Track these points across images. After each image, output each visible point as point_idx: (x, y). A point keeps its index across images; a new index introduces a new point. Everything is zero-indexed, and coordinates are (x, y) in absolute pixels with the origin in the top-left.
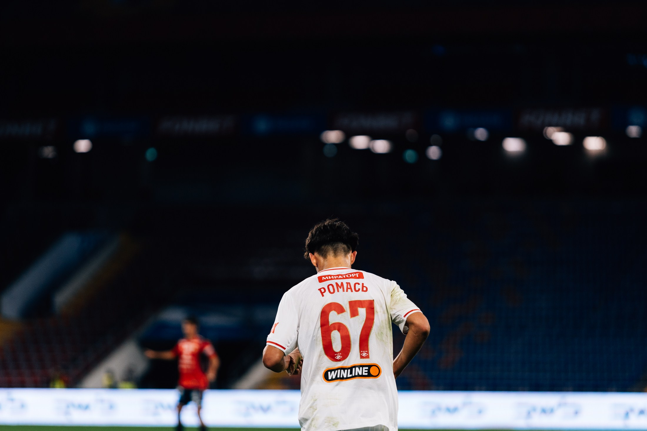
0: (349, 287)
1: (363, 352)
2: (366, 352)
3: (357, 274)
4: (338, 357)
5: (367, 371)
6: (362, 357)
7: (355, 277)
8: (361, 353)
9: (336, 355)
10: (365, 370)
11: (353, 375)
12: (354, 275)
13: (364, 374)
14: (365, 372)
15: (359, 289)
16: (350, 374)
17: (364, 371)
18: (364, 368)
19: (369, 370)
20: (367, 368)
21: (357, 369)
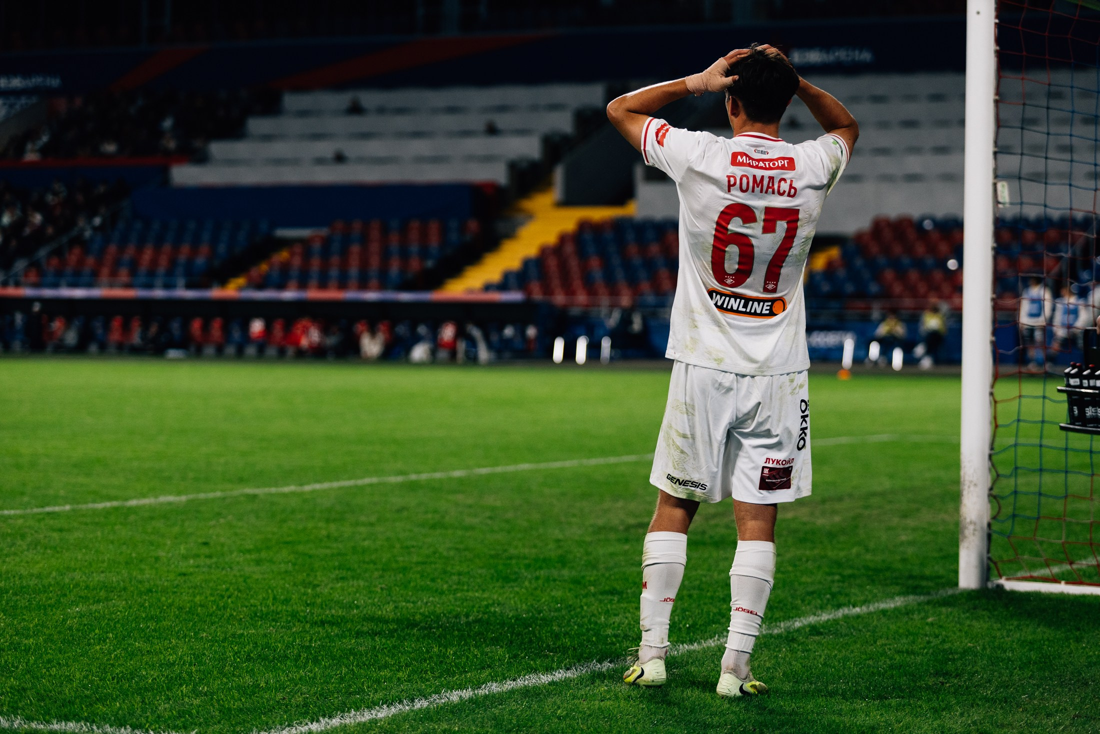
0: (771, 185)
1: (769, 283)
2: (773, 284)
3: (786, 161)
4: (729, 281)
5: (768, 308)
6: (766, 290)
7: (783, 167)
8: (765, 284)
9: (727, 278)
10: (767, 306)
11: (748, 310)
12: (781, 162)
13: (764, 312)
14: (766, 310)
15: (784, 192)
16: (743, 307)
17: (765, 308)
18: (766, 304)
19: (771, 306)
20: (770, 304)
21: (756, 304)
